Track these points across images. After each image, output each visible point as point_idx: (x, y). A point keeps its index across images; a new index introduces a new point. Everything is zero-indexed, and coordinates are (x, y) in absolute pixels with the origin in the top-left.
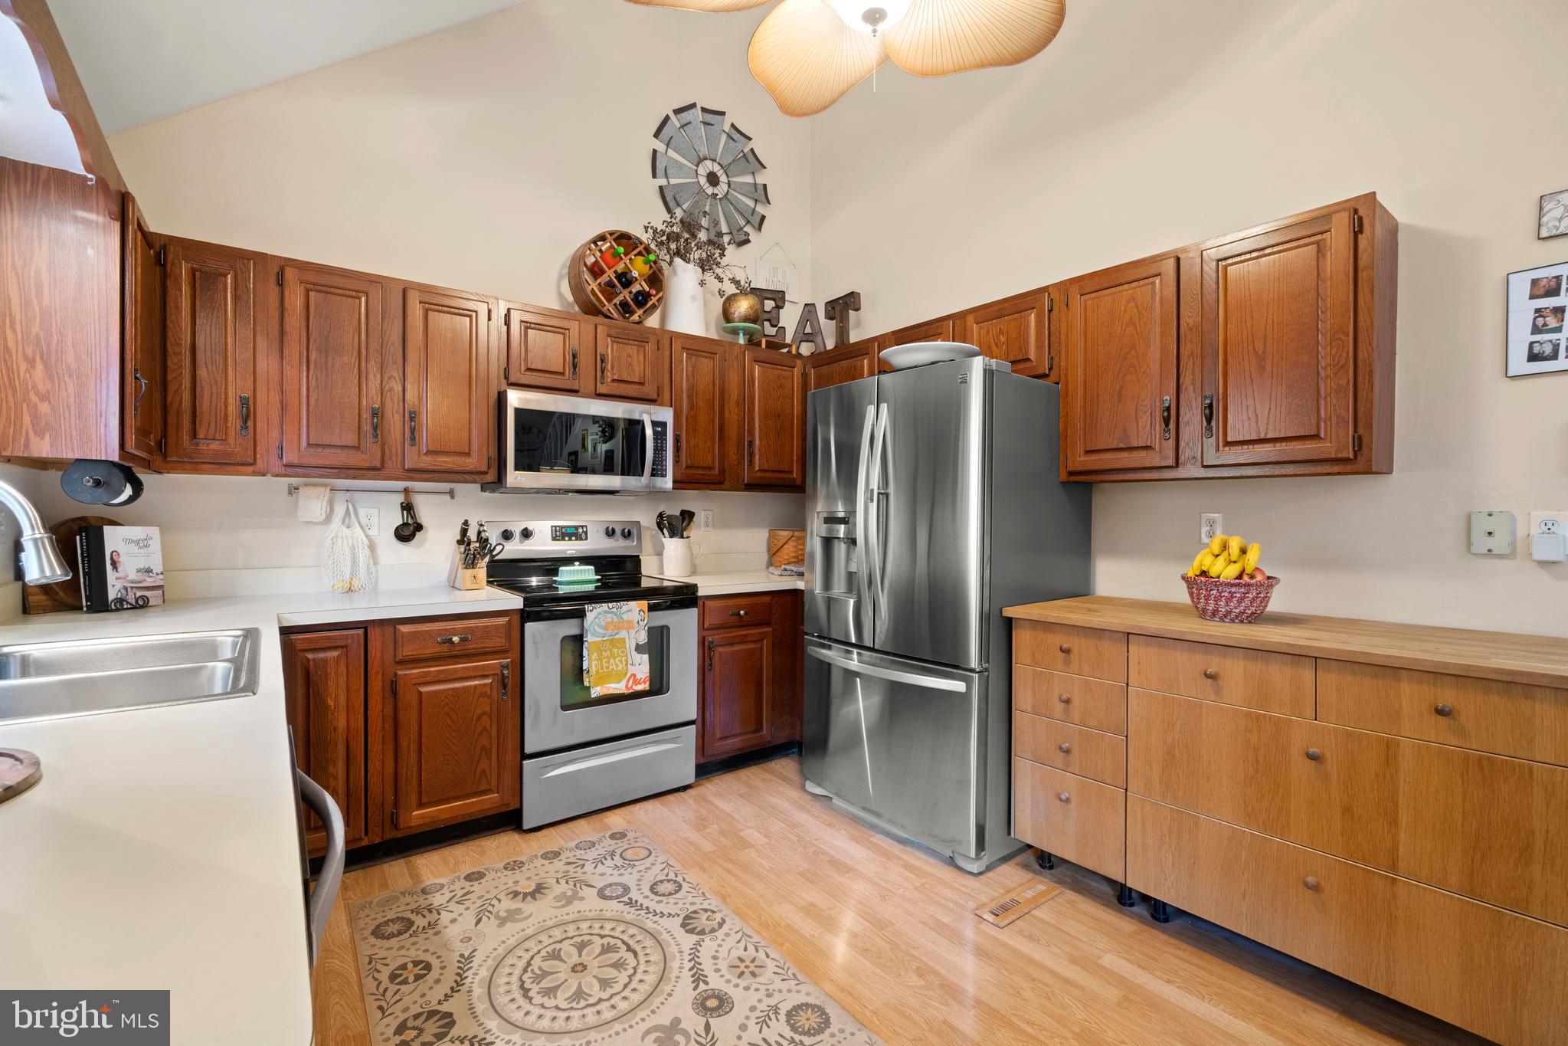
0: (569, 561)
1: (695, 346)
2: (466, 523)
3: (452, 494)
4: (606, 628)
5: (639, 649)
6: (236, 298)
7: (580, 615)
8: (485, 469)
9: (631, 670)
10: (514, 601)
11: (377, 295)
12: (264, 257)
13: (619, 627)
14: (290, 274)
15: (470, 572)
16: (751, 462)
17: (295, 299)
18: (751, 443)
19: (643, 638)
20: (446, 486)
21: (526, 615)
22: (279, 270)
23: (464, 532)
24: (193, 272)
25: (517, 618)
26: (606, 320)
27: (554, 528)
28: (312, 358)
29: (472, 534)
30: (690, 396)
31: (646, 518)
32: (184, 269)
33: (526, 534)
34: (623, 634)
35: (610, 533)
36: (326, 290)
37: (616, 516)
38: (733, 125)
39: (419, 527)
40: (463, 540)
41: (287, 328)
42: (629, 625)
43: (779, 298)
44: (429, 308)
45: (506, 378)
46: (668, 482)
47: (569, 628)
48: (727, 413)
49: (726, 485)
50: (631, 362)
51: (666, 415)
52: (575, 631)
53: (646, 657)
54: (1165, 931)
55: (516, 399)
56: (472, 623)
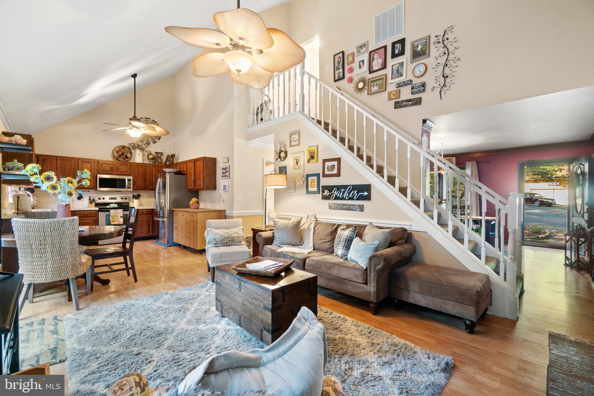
0: (112, 203)
1: (139, 165)
2: (90, 196)
3: (89, 191)
4: (114, 213)
5: (121, 217)
6: (49, 163)
7: (109, 211)
8: (93, 187)
9: (119, 220)
10: (97, 209)
11: (73, 161)
12: (54, 156)
13: (117, 213)
14: (58, 158)
15: (91, 204)
16: (152, 185)
17: (59, 162)
18: (152, 182)
19: (122, 215)
20: (88, 190)
21: (99, 211)
22: (56, 158)
23: (90, 198)
24: (42, 159)
25: (97, 211)
26: (119, 162)
27: (110, 198)
28: (62, 171)
29: (91, 199)
30: (137, 174)
31: (131, 196)
32: (41, 159)
33: (104, 198)
34: (118, 214)
35: (122, 198)
36: (65, 160)
37: (124, 196)
38: (153, 120)
39: (82, 197)
40: (90, 199)
41: (58, 166)
42: (119, 213)
43: (162, 154)
44: (82, 162)
45: (98, 172)
46: (131, 189)
47: (107, 213)
48: (146, 177)
49: (147, 189)
50: (124, 168)
51: (131, 178)
52: (109, 214)
53: (122, 219)
54: (186, 250)
55: (99, 176)
56: (89, 212)
